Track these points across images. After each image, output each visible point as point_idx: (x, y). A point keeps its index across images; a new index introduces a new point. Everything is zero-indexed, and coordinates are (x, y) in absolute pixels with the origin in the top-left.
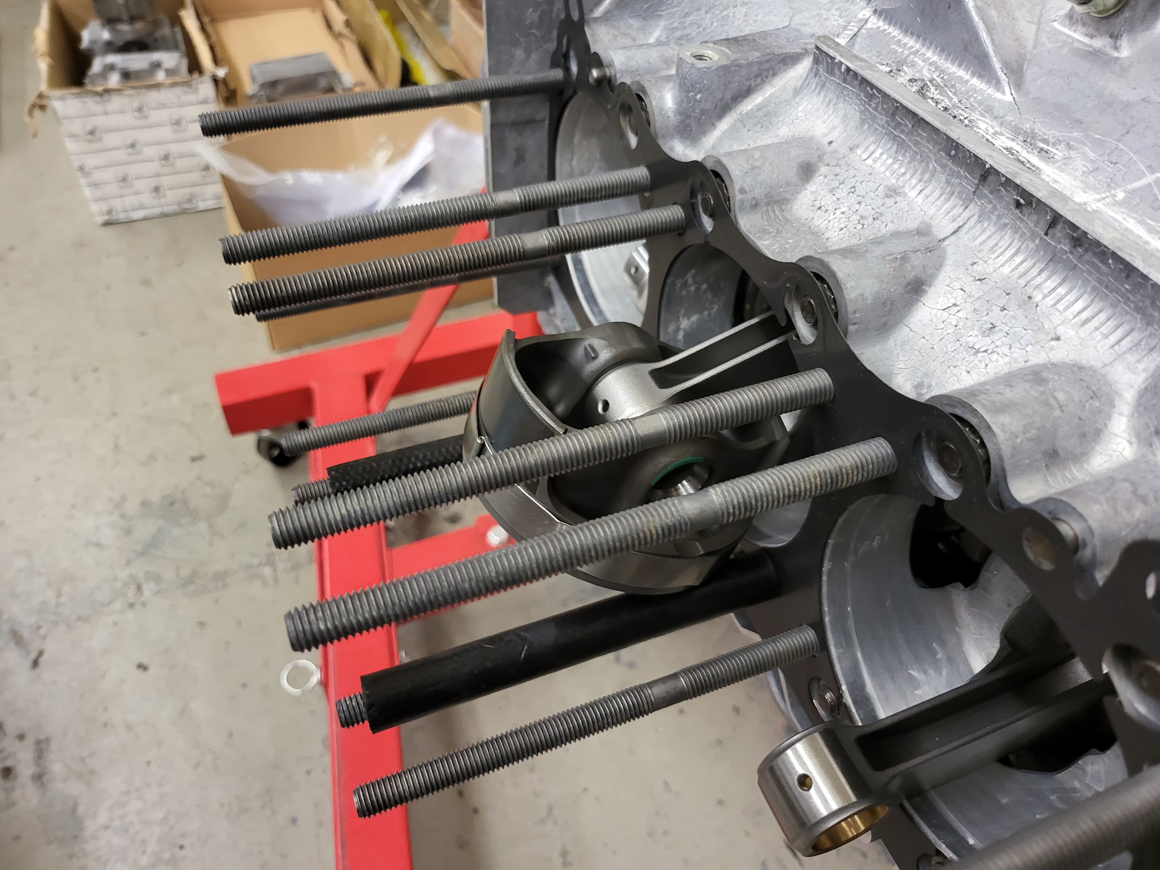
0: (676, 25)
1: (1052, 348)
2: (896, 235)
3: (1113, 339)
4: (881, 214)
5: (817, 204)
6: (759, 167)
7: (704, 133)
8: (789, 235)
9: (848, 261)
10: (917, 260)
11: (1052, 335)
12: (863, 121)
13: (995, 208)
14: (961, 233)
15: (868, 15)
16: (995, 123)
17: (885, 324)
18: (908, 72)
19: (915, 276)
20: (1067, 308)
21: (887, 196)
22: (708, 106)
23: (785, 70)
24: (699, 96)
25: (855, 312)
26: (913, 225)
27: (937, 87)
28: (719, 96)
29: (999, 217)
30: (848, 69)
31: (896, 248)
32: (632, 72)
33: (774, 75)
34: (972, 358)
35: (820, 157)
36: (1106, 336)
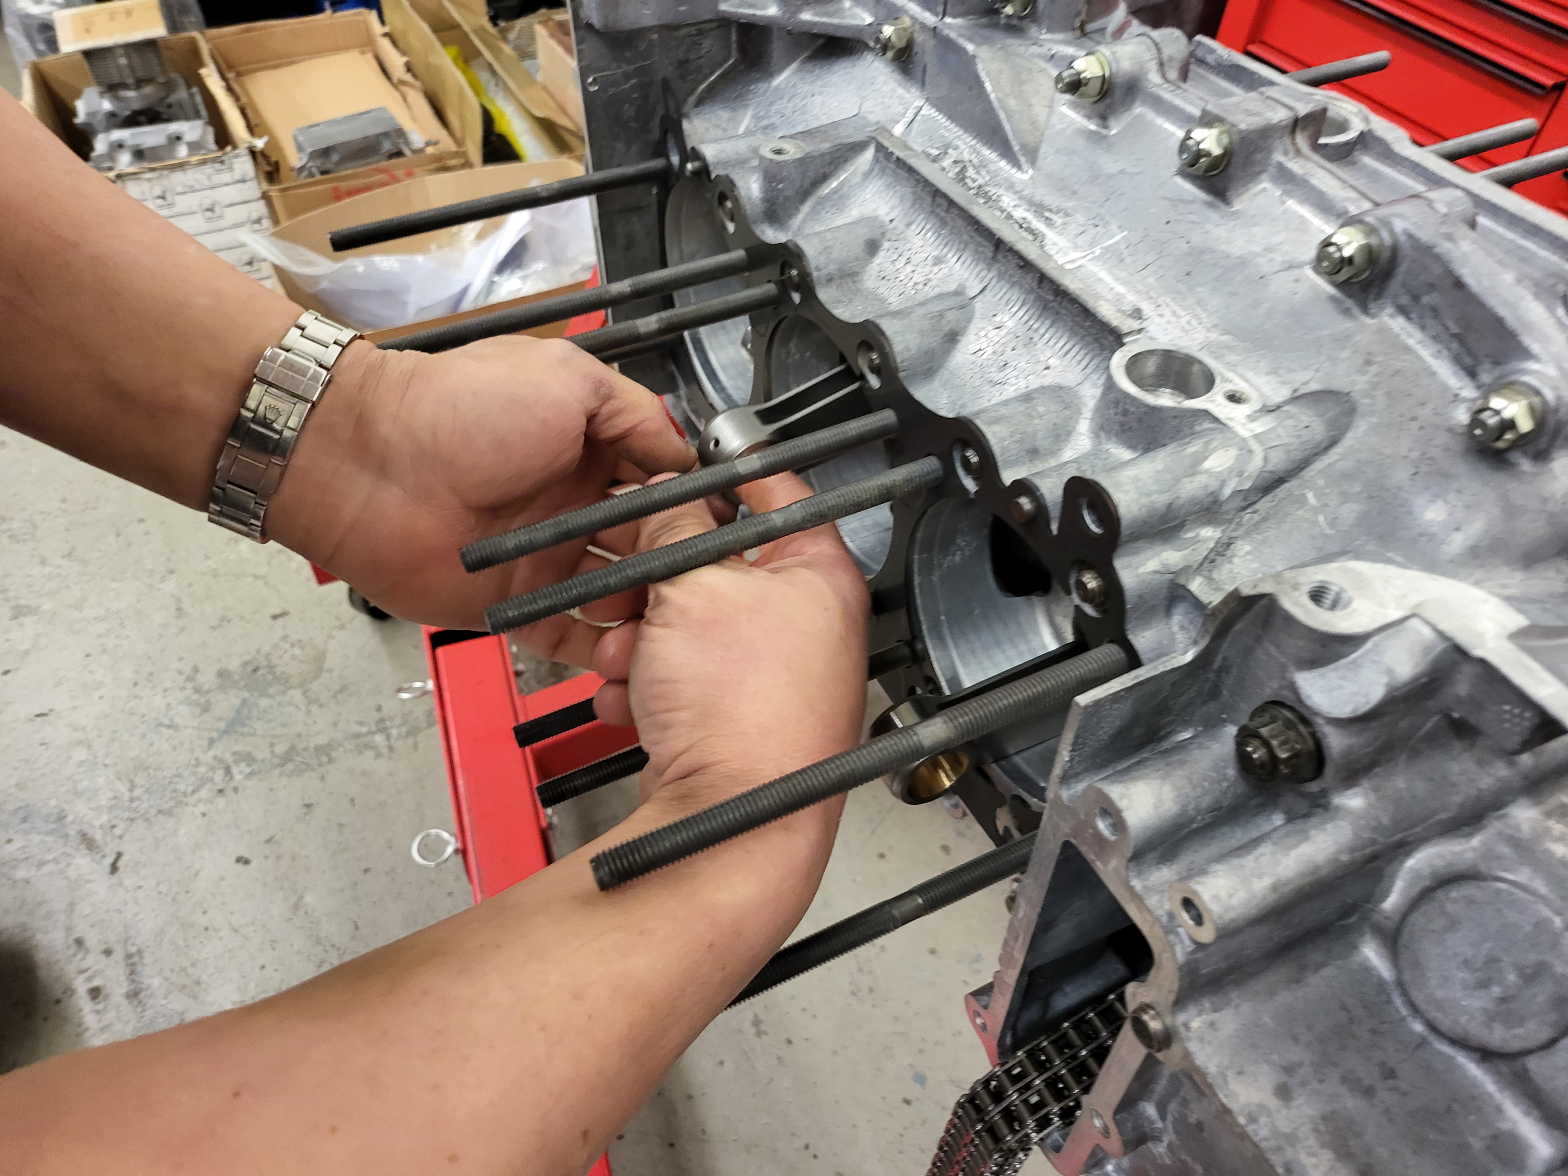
0: (762, 114)
1: (1045, 376)
2: (940, 296)
3: (1084, 364)
4: (929, 280)
5: (882, 274)
6: (831, 247)
7: (790, 216)
8: (858, 303)
9: (895, 321)
10: (951, 316)
11: (1044, 367)
12: (915, 202)
13: (1007, 271)
14: (986, 292)
15: (922, 103)
16: (1015, 197)
17: (929, 369)
18: (953, 154)
19: (951, 330)
20: (1055, 344)
21: (935, 265)
22: (789, 193)
23: (854, 157)
24: (780, 186)
25: (902, 362)
26: (952, 287)
27: (974, 167)
28: (799, 184)
29: (1011, 276)
30: (898, 159)
31: (935, 308)
32: (724, 163)
33: (845, 161)
34: (991, 389)
35: (883, 234)
36: (1079, 362)
